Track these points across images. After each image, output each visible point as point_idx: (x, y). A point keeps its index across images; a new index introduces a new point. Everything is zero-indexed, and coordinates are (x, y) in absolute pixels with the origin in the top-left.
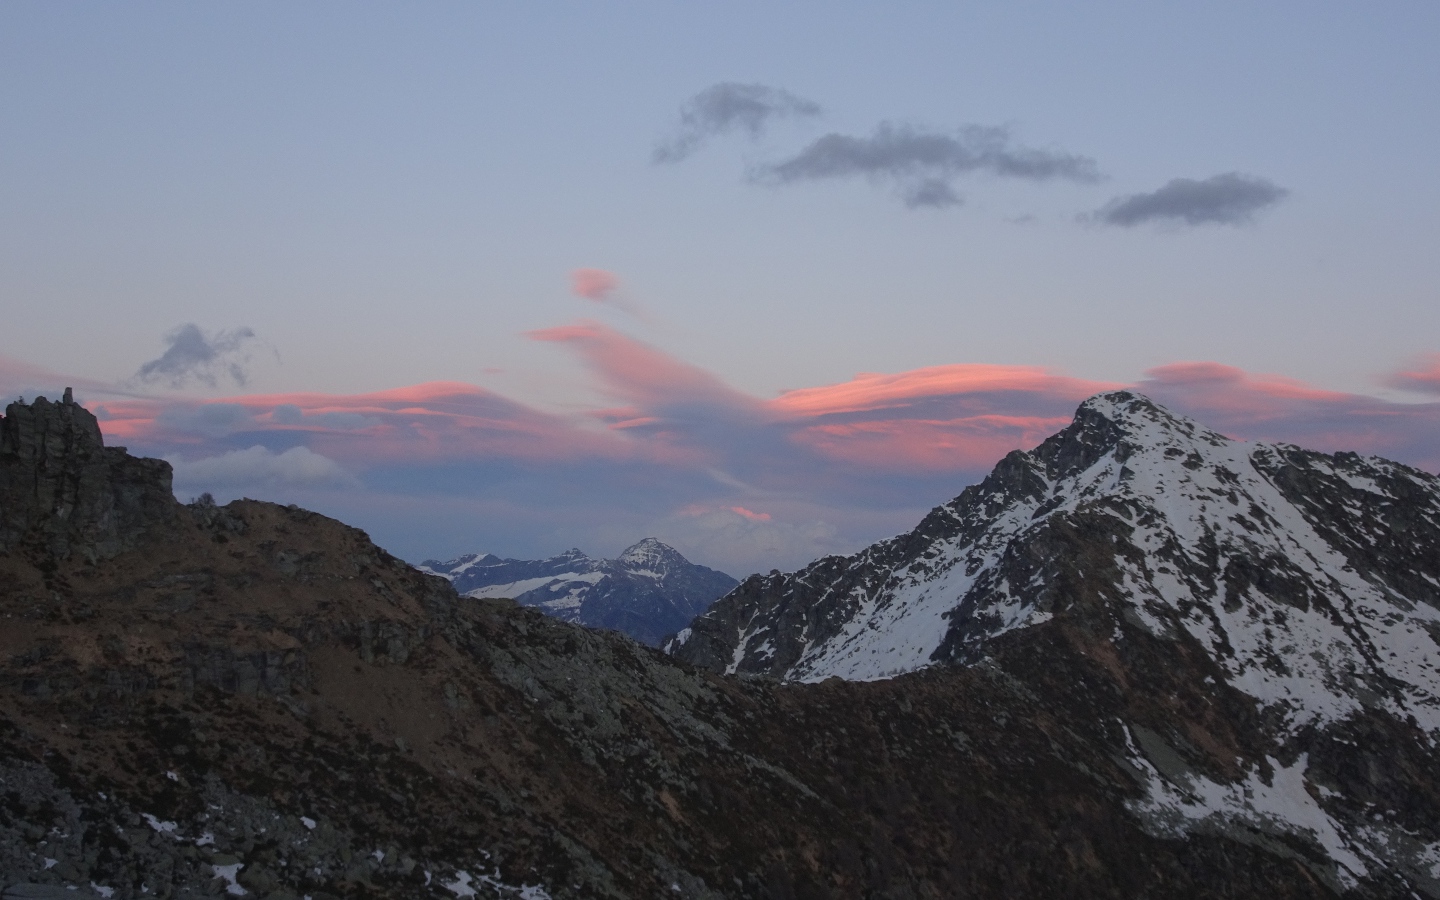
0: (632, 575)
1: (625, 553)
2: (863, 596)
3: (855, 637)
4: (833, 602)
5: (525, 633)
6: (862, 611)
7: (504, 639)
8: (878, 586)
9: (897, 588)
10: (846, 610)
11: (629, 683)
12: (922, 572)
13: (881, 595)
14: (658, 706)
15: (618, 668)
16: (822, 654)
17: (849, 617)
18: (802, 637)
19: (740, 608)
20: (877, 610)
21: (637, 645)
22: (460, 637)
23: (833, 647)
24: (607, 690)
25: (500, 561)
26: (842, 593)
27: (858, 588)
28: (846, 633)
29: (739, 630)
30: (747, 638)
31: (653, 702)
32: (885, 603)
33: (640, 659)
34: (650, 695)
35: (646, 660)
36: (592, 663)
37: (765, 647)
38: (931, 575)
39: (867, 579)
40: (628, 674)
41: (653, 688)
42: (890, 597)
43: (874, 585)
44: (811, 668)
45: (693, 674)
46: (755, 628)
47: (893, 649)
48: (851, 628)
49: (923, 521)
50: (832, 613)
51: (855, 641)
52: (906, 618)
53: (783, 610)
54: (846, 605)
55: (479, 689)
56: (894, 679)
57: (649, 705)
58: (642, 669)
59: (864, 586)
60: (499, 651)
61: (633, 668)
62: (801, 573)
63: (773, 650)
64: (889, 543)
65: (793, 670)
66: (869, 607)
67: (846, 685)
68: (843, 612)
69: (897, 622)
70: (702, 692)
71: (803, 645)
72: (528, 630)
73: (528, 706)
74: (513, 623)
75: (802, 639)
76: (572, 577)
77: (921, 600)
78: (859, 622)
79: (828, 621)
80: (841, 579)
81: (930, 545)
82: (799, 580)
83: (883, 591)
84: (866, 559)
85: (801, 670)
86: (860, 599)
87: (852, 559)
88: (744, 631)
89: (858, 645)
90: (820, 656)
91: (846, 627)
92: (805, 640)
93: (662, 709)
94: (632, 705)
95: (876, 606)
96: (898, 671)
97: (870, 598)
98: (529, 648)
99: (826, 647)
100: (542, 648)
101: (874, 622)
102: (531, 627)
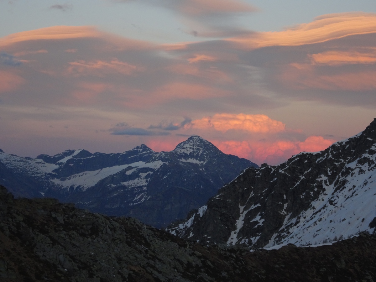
0: (183, 163)
1: (177, 147)
2: (326, 182)
3: (320, 211)
4: (305, 185)
5: (62, 222)
6: (325, 192)
7: (46, 227)
8: (337, 174)
9: (350, 176)
10: (314, 192)
11: (137, 255)
12: (366, 164)
13: (338, 181)
14: (157, 270)
15: (129, 244)
16: (297, 223)
17: (316, 197)
18: (284, 211)
19: (240, 191)
20: (335, 191)
21: (145, 227)
22: (13, 227)
23: (305, 218)
24: (119, 260)
25: (91, 154)
26: (311, 179)
27: (322, 176)
28: (314, 208)
29: (240, 206)
30: (245, 212)
31: (153, 267)
32: (340, 186)
33: (147, 237)
34: (152, 262)
35: (151, 237)
36: (110, 242)
37: (258, 218)
38: (373, 166)
39: (329, 169)
40: (136, 249)
41: (154, 258)
42: (344, 182)
43: (333, 173)
44: (289, 233)
45: (185, 246)
46: (251, 205)
47: (344, 220)
48: (317, 204)
49: (367, 128)
50: (304, 194)
51: (319, 213)
52: (355, 198)
53: (271, 191)
54: (313, 188)
55: (23, 264)
56: (334, 244)
57: (150, 270)
58: (147, 244)
59: (326, 174)
60: (42, 236)
61: (140, 244)
62: (283, 166)
63: (263, 220)
64: (344, 144)
65: (277, 234)
66: (330, 189)
67: (297, 250)
68: (312, 193)
69: (348, 200)
70: (191, 259)
71: (284, 217)
72: (64, 220)
73: (59, 275)
74: (54, 215)
75: (284, 212)
76: (141, 164)
77: (365, 184)
78: (323, 200)
79: (301, 199)
80: (310, 170)
81: (372, 145)
82: (281, 171)
83: (339, 178)
84: (328, 155)
85: (282, 234)
86: (323, 183)
87: (318, 156)
88: (243, 207)
89: (322, 217)
90: (295, 225)
91: (314, 203)
92: (286, 213)
93: (160, 272)
94: (137, 271)
95: (335, 188)
96: (338, 238)
97: (331, 183)
98: (65, 232)
99: (299, 218)
100: (74, 232)
101: (333, 200)
102: (67, 218)
